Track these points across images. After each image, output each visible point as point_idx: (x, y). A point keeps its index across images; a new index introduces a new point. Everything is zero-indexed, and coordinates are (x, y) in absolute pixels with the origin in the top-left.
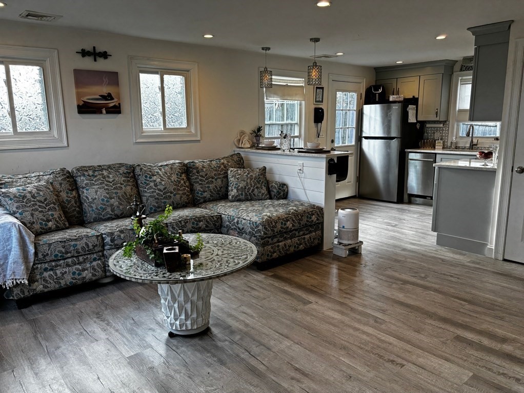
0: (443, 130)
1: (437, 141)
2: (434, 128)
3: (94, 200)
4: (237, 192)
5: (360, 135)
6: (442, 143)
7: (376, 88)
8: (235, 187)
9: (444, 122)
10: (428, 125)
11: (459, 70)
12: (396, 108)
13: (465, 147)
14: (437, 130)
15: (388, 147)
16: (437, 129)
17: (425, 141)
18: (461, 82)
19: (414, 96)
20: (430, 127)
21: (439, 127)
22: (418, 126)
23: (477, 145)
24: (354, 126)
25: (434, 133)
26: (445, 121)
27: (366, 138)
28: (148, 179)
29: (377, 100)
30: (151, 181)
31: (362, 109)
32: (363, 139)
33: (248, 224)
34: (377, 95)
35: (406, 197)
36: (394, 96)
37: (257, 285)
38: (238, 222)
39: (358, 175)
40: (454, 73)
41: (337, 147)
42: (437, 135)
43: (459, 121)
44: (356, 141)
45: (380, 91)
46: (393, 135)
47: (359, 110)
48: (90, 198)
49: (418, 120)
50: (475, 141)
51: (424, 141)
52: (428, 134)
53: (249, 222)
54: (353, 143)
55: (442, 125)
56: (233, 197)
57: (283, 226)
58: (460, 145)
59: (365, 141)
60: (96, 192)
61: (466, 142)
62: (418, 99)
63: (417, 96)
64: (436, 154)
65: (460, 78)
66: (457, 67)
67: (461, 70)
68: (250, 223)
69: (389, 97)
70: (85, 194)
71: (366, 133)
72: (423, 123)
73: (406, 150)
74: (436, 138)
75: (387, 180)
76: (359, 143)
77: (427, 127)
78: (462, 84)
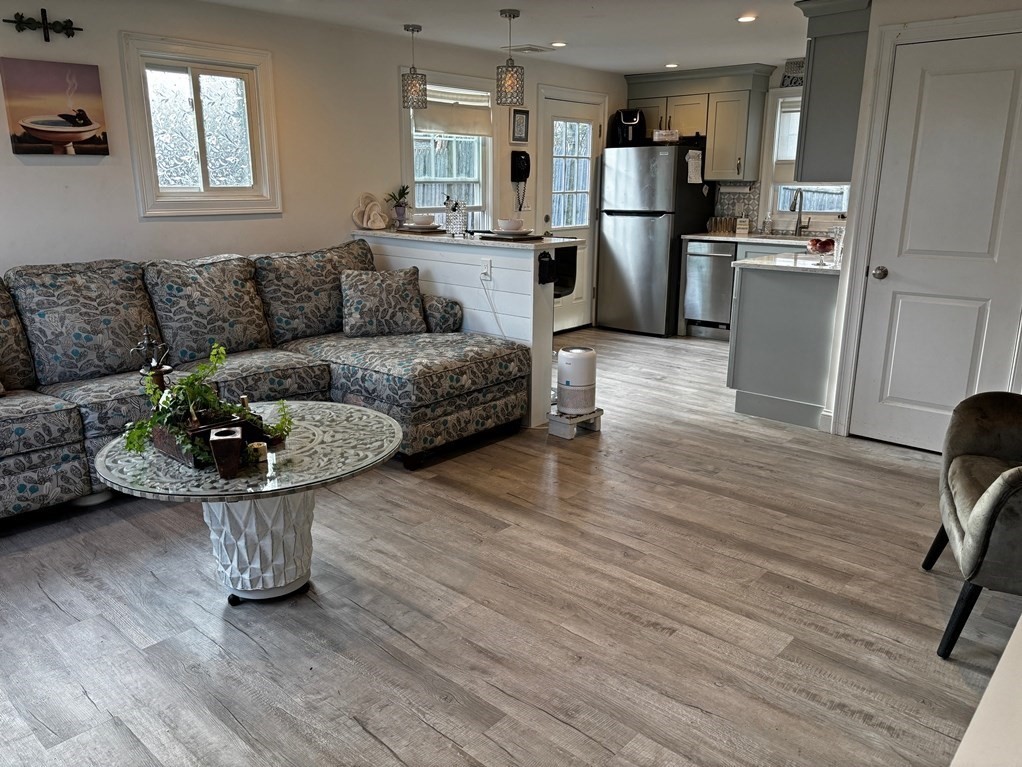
0: (749, 200)
1: (738, 220)
2: (735, 194)
3: (57, 336)
4: (361, 318)
5: (598, 206)
6: (747, 223)
7: (630, 115)
8: (356, 309)
9: (752, 184)
10: (723, 190)
11: (779, 84)
12: (665, 155)
13: (788, 231)
14: (739, 199)
15: (650, 230)
16: (739, 197)
17: (718, 218)
18: (782, 107)
19: (697, 133)
20: (726, 193)
21: (743, 193)
22: (705, 190)
23: (807, 227)
24: (588, 189)
25: (734, 204)
26: (754, 182)
27: (610, 213)
28: (175, 292)
29: (630, 139)
30: (181, 298)
31: (602, 156)
32: (605, 214)
33: (385, 382)
34: (630, 128)
35: (682, 325)
36: (661, 132)
37: (404, 498)
38: (363, 379)
39: (595, 286)
40: (771, 91)
41: (556, 230)
42: (739, 209)
43: (777, 182)
44: (590, 220)
45: (636, 121)
46: (659, 208)
47: (597, 158)
48: (48, 333)
49: (706, 178)
50: (805, 220)
51: (716, 219)
52: (723, 206)
53: (385, 376)
54: (586, 223)
55: (747, 190)
56: (352, 328)
57: (454, 384)
58: (780, 227)
59: (607, 220)
60: (62, 319)
61: (789, 223)
62: (704, 138)
63: (703, 134)
64: (736, 243)
65: (781, 100)
66: (776, 79)
67: (783, 85)
68: (388, 380)
69: (652, 134)
70: (38, 325)
71: (609, 204)
72: (714, 185)
73: (683, 237)
74: (736, 214)
75: (648, 292)
76: (597, 222)
77: (722, 193)
78: (784, 112)
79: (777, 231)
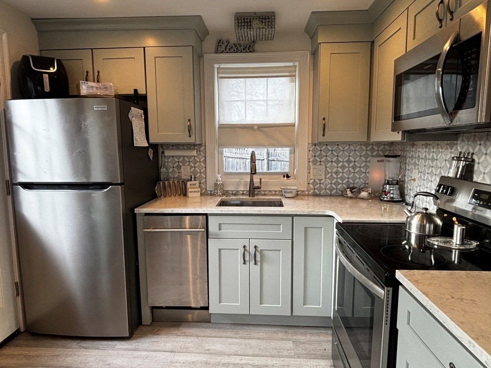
0: (195, 162)
1: (189, 183)
2: (179, 157)
5: (8, 178)
6: (198, 185)
9: (199, 147)
10: (168, 153)
11: (213, 51)
13: (237, 191)
14: (184, 162)
15: (87, 209)
16: (184, 160)
17: (166, 182)
18: (218, 73)
19: (136, 91)
20: (171, 156)
21: (187, 157)
22: (151, 153)
23: (259, 188)
25: (179, 167)
26: (200, 145)
27: (28, 186)
29: (47, 88)
31: (6, 110)
32: (21, 188)
39: (17, 280)
40: (206, 56)
42: (185, 172)
43: (222, 145)
45: (54, 69)
49: (151, 141)
50: (256, 179)
51: (164, 183)
52: (168, 169)
55: (194, 153)
58: (230, 188)
59: (25, 195)
62: (144, 98)
63: (142, 91)
65: (216, 66)
66: (210, 44)
67: (218, 50)
69: (78, 85)
71: (24, 175)
72: (154, 147)
73: (137, 210)
74: (184, 177)
76: (10, 198)
77: (165, 157)
78: (221, 78)
79: (227, 191)
